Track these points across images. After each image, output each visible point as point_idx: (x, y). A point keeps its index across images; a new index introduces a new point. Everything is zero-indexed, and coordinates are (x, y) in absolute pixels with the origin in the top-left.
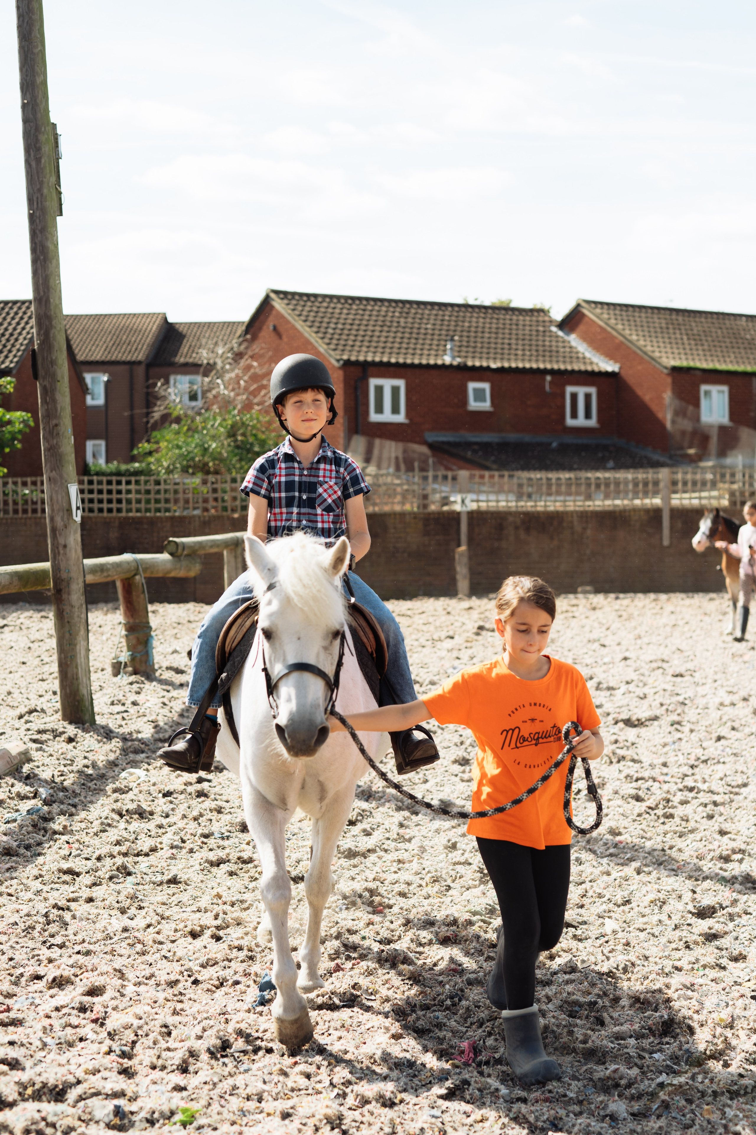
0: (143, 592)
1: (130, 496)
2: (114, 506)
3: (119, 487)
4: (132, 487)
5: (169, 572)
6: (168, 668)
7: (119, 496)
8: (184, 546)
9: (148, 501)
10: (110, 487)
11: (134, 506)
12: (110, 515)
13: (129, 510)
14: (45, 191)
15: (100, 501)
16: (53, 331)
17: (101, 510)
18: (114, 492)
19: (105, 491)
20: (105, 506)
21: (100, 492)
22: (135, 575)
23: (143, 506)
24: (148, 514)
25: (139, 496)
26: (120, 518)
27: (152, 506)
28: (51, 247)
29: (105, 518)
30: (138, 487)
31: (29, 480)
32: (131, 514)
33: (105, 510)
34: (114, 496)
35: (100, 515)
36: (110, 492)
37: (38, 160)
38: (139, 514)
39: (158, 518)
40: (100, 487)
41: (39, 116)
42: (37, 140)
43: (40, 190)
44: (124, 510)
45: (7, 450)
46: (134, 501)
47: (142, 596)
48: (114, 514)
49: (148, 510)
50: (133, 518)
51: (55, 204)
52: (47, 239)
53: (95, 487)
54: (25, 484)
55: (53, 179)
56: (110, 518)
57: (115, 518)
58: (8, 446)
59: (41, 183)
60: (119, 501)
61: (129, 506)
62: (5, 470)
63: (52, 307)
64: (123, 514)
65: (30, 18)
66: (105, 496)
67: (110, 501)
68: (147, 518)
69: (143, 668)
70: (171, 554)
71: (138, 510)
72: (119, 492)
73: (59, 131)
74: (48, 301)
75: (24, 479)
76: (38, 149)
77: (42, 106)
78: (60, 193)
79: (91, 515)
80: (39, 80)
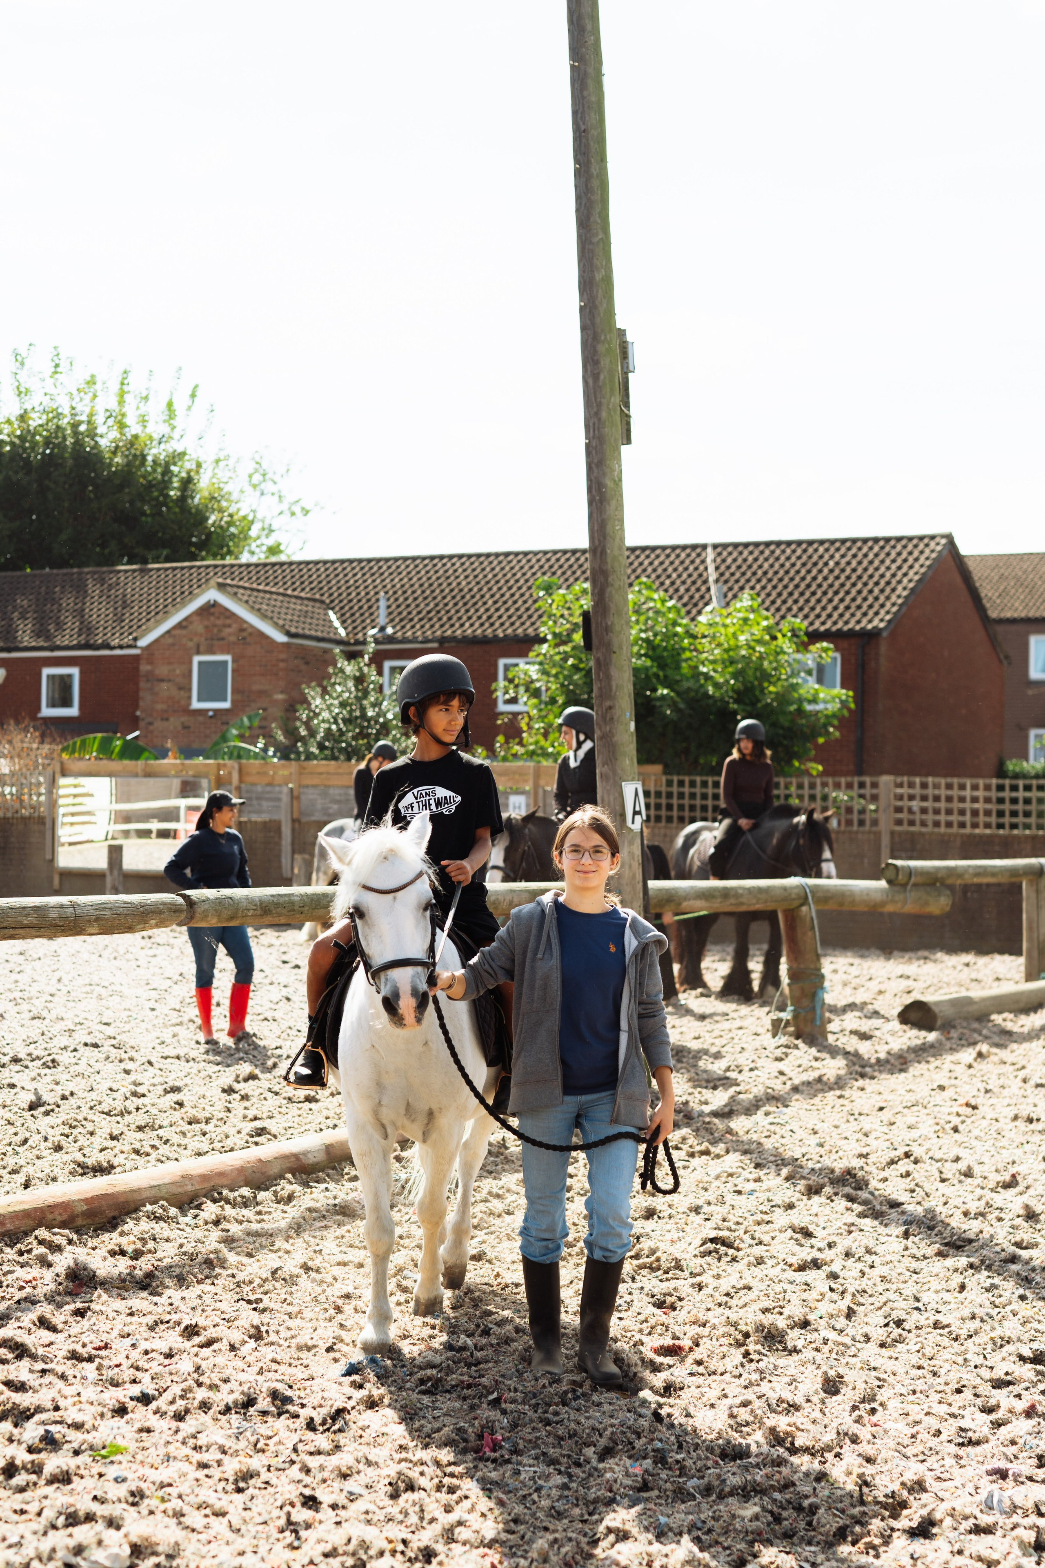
0: (813, 928)
1: (976, 806)
2: (954, 818)
3: (962, 793)
4: (980, 793)
5: (883, 904)
6: (851, 1032)
7: (961, 805)
8: (910, 872)
9: (1001, 814)
10: (949, 792)
11: (982, 819)
12: (949, 831)
13: (975, 825)
14: (604, 414)
15: (937, 812)
16: (609, 590)
17: (937, 824)
18: (956, 799)
19: (943, 798)
20: (942, 818)
21: (937, 799)
22: (802, 905)
23: (993, 819)
24: (1001, 832)
25: (988, 806)
26: (962, 835)
27: (1007, 820)
28: (609, 483)
29: (943, 835)
30: (987, 794)
31: (843, 780)
32: (977, 831)
33: (943, 824)
34: (956, 805)
35: (936, 830)
36: (949, 799)
37: (596, 377)
38: (988, 831)
39: (1015, 837)
40: (937, 792)
41: (598, 320)
42: (595, 352)
43: (597, 414)
44: (968, 824)
45: (821, 740)
46: (981, 813)
47: (810, 933)
48: (955, 830)
49: (1000, 826)
50: (981, 836)
51: (618, 431)
52: (604, 474)
53: (930, 792)
54: (837, 786)
55: (616, 399)
56: (950, 835)
57: (956, 835)
58: (821, 735)
59: (599, 405)
60: (962, 812)
61: (975, 820)
62: (820, 768)
63: (609, 560)
64: (968, 830)
65: (589, 199)
66: (942, 805)
67: (949, 812)
68: (1000, 836)
69: (808, 1029)
70: (889, 882)
71: (988, 826)
72: (962, 799)
73: (629, 338)
74: (603, 552)
75: (837, 779)
76: (596, 363)
77: (602, 309)
78: (629, 416)
79: (924, 830)
80: (598, 276)
